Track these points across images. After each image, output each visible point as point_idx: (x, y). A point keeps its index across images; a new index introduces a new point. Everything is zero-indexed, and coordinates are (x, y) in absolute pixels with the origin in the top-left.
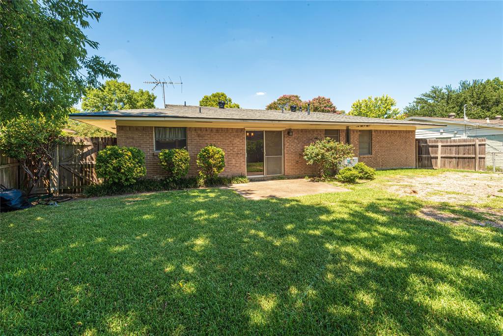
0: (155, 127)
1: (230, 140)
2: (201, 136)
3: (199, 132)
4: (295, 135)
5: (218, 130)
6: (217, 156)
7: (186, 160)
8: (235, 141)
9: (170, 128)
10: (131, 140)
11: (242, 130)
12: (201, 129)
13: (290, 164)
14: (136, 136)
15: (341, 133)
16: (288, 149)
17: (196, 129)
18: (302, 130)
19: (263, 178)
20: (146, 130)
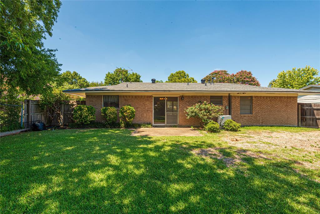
0: (103, 96)
1: (143, 102)
2: (127, 100)
3: (125, 98)
4: (186, 99)
5: (136, 97)
6: (128, 111)
7: (114, 113)
8: (146, 103)
9: (111, 96)
10: (92, 102)
11: (151, 97)
12: (126, 96)
13: (183, 118)
14: (94, 100)
15: (224, 98)
16: (181, 108)
17: (123, 96)
18: (192, 97)
19: (164, 125)
20: (99, 97)
